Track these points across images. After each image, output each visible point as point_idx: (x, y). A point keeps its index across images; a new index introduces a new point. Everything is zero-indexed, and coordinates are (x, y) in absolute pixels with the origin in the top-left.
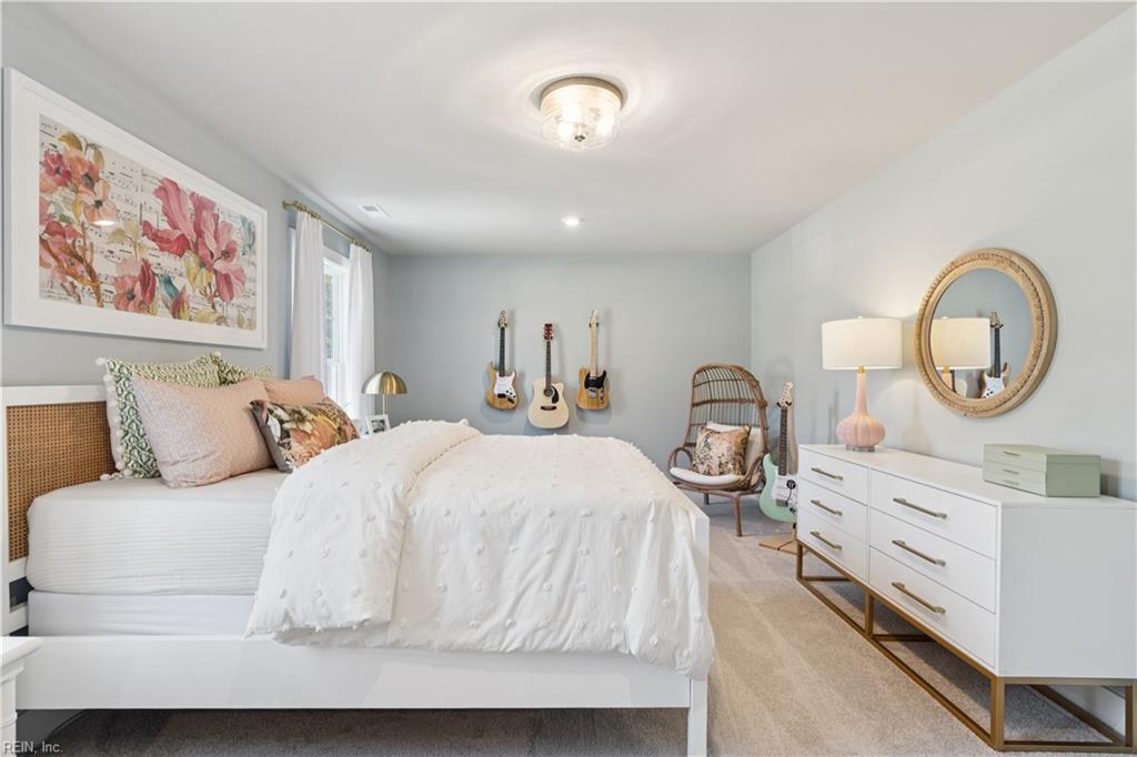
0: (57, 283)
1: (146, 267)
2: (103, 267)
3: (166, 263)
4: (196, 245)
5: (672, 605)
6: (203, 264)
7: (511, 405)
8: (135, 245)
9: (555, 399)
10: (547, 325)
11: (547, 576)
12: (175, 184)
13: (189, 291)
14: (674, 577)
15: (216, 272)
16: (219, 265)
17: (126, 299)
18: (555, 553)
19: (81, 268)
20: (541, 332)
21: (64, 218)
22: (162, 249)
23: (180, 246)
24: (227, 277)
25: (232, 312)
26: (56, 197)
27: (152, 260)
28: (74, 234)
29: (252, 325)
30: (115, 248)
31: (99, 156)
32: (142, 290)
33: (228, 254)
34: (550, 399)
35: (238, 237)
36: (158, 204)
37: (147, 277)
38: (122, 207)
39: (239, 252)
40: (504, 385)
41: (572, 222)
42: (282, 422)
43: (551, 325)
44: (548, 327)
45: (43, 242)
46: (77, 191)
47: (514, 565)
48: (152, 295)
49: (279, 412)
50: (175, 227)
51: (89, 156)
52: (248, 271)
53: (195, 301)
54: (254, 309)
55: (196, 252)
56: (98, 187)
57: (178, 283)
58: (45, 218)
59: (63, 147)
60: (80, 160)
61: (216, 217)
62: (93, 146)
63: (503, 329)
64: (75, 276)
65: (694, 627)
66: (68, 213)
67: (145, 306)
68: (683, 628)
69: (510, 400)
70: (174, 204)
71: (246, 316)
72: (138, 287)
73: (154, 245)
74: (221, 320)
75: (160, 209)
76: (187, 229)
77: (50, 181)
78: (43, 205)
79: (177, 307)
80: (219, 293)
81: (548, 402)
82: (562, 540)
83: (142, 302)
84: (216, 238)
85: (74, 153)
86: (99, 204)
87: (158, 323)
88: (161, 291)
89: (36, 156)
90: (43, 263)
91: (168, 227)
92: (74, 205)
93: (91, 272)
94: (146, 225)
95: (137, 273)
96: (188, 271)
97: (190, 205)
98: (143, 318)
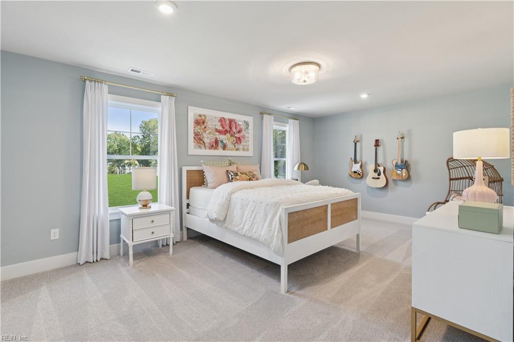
0: (197, 145)
1: (216, 138)
2: (207, 141)
3: (222, 137)
4: (230, 131)
5: (270, 230)
6: (232, 136)
7: (359, 176)
8: (214, 134)
9: (379, 175)
10: (376, 140)
11: (250, 217)
12: (224, 118)
13: (228, 143)
14: (274, 223)
15: (236, 137)
16: (237, 135)
17: (212, 147)
18: (253, 211)
19: (201, 142)
20: (374, 143)
21: (198, 132)
22: (220, 134)
23: (226, 132)
24: (239, 138)
25: (241, 147)
26: (197, 128)
27: (218, 137)
28: (200, 135)
29: (248, 150)
30: (209, 136)
31: (205, 117)
32: (215, 144)
33: (239, 132)
34: (377, 174)
35: (243, 127)
36: (219, 124)
37: (216, 142)
38: (210, 127)
39: (243, 131)
40: (356, 167)
41: (364, 96)
42: (232, 176)
43: (378, 140)
44: (377, 141)
45: (194, 138)
46: (201, 126)
47: (246, 212)
48: (218, 145)
49: (232, 173)
50: (223, 128)
51: (203, 118)
52: (246, 135)
53: (229, 145)
54: (248, 145)
55: (230, 133)
56: (205, 124)
57: (224, 142)
58: (194, 133)
59: (198, 118)
60: (201, 119)
61: (236, 123)
62: (204, 115)
63: (356, 144)
64: (200, 144)
65: (275, 239)
66: (199, 131)
67: (216, 148)
68: (272, 237)
69: (359, 174)
70: (223, 123)
71: (246, 148)
72: (214, 144)
73: (218, 133)
74: (237, 149)
75: (220, 125)
76: (227, 128)
77: (195, 125)
78: (194, 130)
79: (224, 147)
80: (237, 142)
81: (376, 175)
82: (254, 209)
83: (215, 147)
84: (236, 128)
85: (200, 118)
86: (205, 127)
87: (220, 152)
88: (220, 144)
89: (193, 121)
90: (194, 142)
91: (222, 128)
92: (200, 129)
93: (203, 142)
94: (216, 129)
95: (214, 140)
96: (227, 138)
97: (228, 122)
98: (216, 151)
